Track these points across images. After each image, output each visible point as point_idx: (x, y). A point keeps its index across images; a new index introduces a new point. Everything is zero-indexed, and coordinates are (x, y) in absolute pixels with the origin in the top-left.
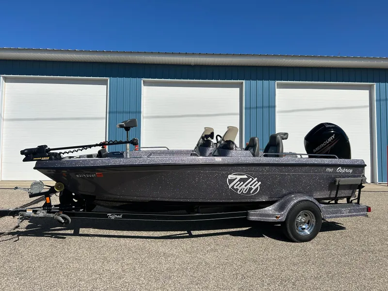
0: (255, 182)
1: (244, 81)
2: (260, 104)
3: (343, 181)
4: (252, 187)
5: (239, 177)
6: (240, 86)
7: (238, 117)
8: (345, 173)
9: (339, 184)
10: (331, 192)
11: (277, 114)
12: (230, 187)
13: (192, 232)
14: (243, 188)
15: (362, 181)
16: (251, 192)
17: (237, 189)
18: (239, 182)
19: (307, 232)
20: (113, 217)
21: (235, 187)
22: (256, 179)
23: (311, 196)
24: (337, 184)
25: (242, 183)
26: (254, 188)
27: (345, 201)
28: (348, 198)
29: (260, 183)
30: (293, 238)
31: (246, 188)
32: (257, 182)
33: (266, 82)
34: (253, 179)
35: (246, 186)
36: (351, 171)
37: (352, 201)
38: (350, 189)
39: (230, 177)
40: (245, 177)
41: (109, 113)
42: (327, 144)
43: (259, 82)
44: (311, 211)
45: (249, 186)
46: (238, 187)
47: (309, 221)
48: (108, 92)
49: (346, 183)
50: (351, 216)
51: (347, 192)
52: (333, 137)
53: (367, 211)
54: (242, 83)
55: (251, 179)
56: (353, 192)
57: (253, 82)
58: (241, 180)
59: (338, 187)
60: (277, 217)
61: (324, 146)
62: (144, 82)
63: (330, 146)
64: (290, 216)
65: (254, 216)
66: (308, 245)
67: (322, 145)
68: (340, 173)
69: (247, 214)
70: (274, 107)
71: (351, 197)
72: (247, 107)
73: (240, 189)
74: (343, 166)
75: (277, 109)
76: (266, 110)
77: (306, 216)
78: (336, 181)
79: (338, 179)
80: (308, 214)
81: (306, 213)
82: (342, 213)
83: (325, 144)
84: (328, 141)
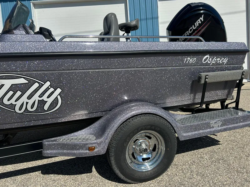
3: (213, 77)
4: (45, 98)
6: (124, 1)
8: (217, 64)
9: (206, 82)
10: (195, 95)
14: (24, 103)
15: (243, 74)
17: (13, 106)
18: (11, 93)
21: (6, 102)
22: (48, 83)
23: (156, 104)
24: (203, 82)
25: (19, 93)
26: (50, 101)
27: (218, 105)
28: (223, 102)
29: (59, 91)
31: (31, 102)
32: (52, 89)
35: (29, 97)
36: (225, 61)
37: (227, 105)
38: (224, 89)
40: (22, 81)
42: (194, 31)
44: (155, 131)
45: (36, 97)
46: (13, 101)
47: (155, 145)
49: (219, 80)
50: (225, 130)
51: (221, 94)
52: (202, 19)
55: (36, 85)
56: (230, 93)
58: (14, 88)
59: (205, 87)
60: (90, 149)
67: (188, 32)
68: (207, 64)
69: (41, 146)
70: (157, 18)
71: (226, 99)
73: (19, 104)
75: (160, 20)
77: (150, 138)
78: (200, 78)
79: (203, 74)
80: (151, 136)
81: (148, 135)
82: (211, 128)
83: (191, 30)
84: (195, 27)
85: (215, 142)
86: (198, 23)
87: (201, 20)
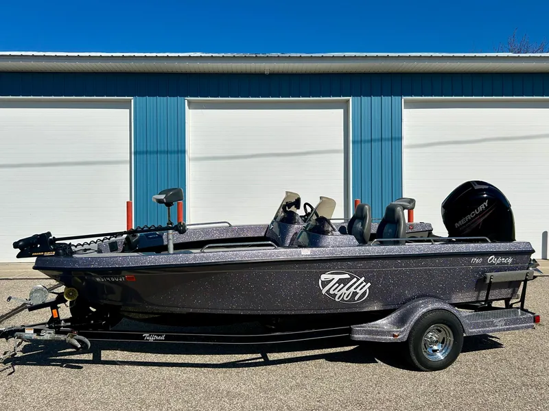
0: (362, 283)
1: (351, 98)
2: (376, 135)
3: (496, 276)
4: (358, 290)
5: (337, 277)
6: (345, 105)
7: (342, 155)
8: (501, 263)
9: (490, 282)
10: (479, 294)
11: (405, 151)
12: (324, 292)
13: (268, 354)
14: (343, 293)
15: (527, 275)
16: (356, 298)
17: (335, 295)
18: (337, 285)
19: (440, 356)
20: (151, 339)
21: (331, 292)
22: (363, 278)
23: (443, 300)
24: (488, 281)
25: (342, 285)
26: (360, 292)
27: (501, 304)
28: (507, 300)
29: (369, 284)
30: (419, 366)
31: (348, 292)
32: (364, 283)
33: (386, 99)
34: (358, 280)
35: (347, 290)
36: (510, 260)
37: (512, 304)
38: (509, 287)
39: (324, 277)
40: (347, 276)
41: (136, 153)
42: (477, 215)
43: (376, 99)
44: (446, 325)
45: (352, 289)
46: (336, 292)
47: (444, 338)
48: (132, 121)
49: (503, 280)
50: (508, 329)
51: (506, 292)
52: (486, 204)
53: (534, 322)
54: (348, 101)
55: (355, 279)
56: (514, 292)
57: (365, 99)
58: (340, 281)
59: (490, 286)
60: (394, 336)
61: (472, 218)
62: (189, 102)
63: (480, 218)
64: (413, 334)
65: (361, 333)
66: (442, 375)
67: (469, 217)
68: (492, 264)
69: (350, 331)
70: (400, 139)
71: (511, 298)
72: (356, 139)
73: (339, 294)
74: (497, 254)
75: (405, 142)
76: (387, 145)
77: (440, 331)
78: (485, 278)
79: (489, 274)
80: (442, 329)
81: (439, 328)
82: (494, 326)
83: (473, 215)
84: (478, 211)
85: (498, 345)
86: (481, 208)
87: (485, 206)
